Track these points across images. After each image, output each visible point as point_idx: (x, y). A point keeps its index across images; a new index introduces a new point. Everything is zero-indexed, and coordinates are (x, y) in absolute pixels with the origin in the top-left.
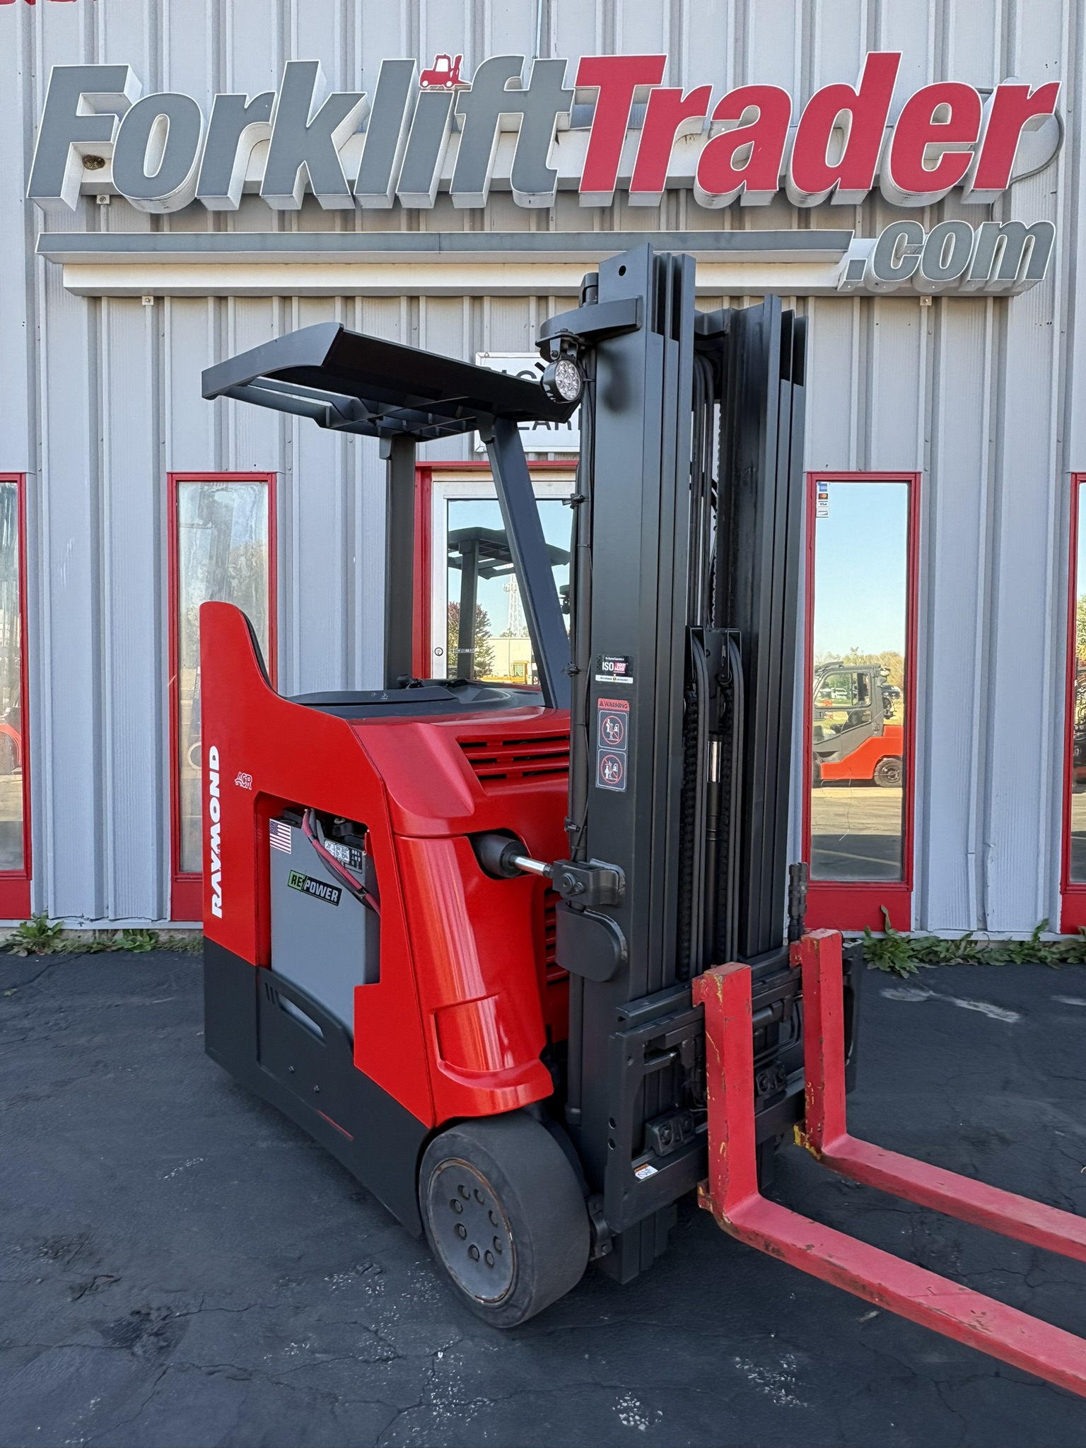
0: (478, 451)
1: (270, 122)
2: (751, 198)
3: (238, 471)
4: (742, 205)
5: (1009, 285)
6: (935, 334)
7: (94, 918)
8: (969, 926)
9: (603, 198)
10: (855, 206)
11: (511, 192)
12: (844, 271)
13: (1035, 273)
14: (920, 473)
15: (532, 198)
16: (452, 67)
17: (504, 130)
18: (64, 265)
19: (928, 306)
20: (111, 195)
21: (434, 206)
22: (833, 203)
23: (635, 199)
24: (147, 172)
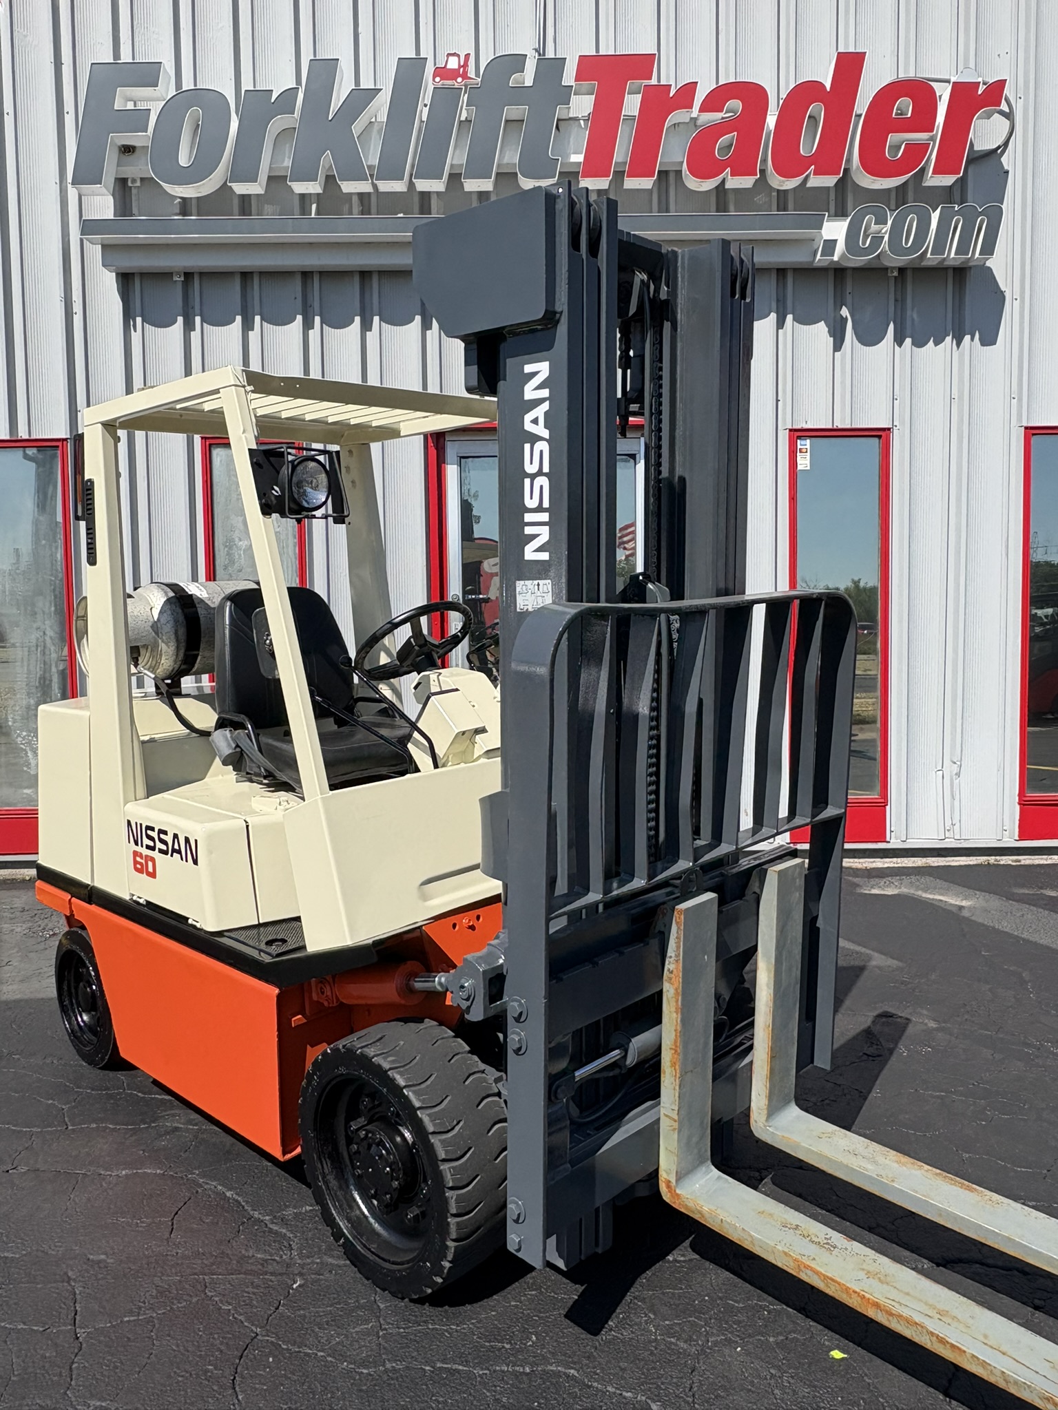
1: (295, 115)
2: (734, 183)
4: (727, 187)
5: (963, 260)
6: (900, 301)
8: (938, 835)
9: (602, 183)
10: (829, 187)
11: (517, 173)
12: (818, 248)
13: (989, 249)
14: (889, 429)
15: (536, 182)
16: (462, 64)
17: (508, 119)
18: (104, 247)
19: (895, 277)
20: (142, 179)
21: (446, 189)
22: (809, 185)
23: (630, 183)
24: (184, 161)
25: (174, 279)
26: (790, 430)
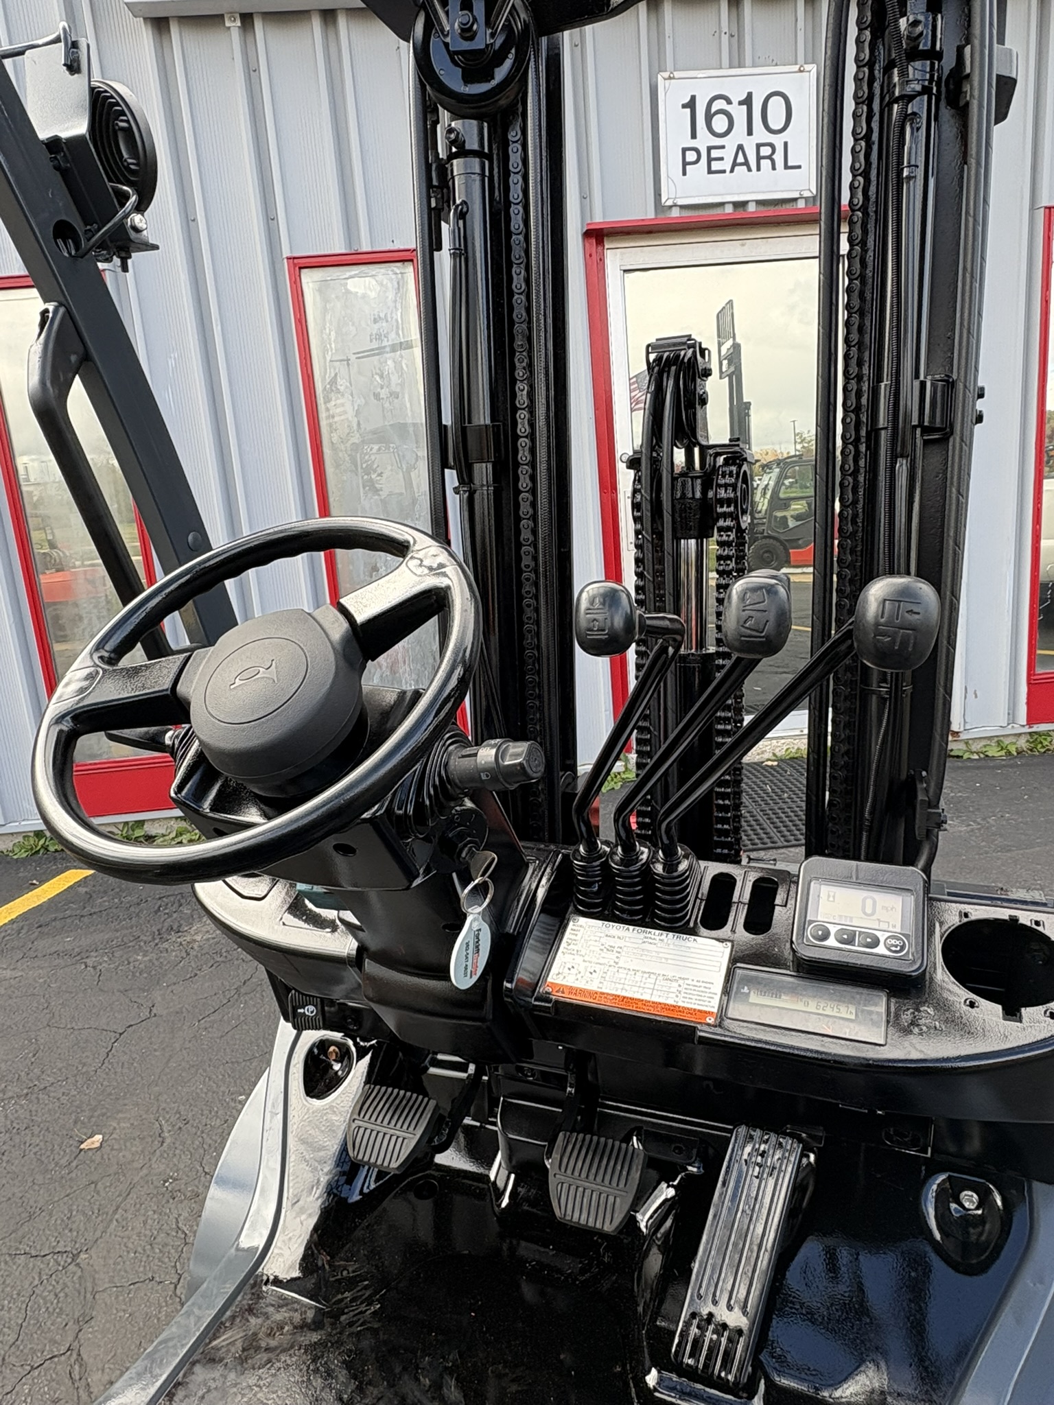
0: (669, 203)
26: (1046, 208)
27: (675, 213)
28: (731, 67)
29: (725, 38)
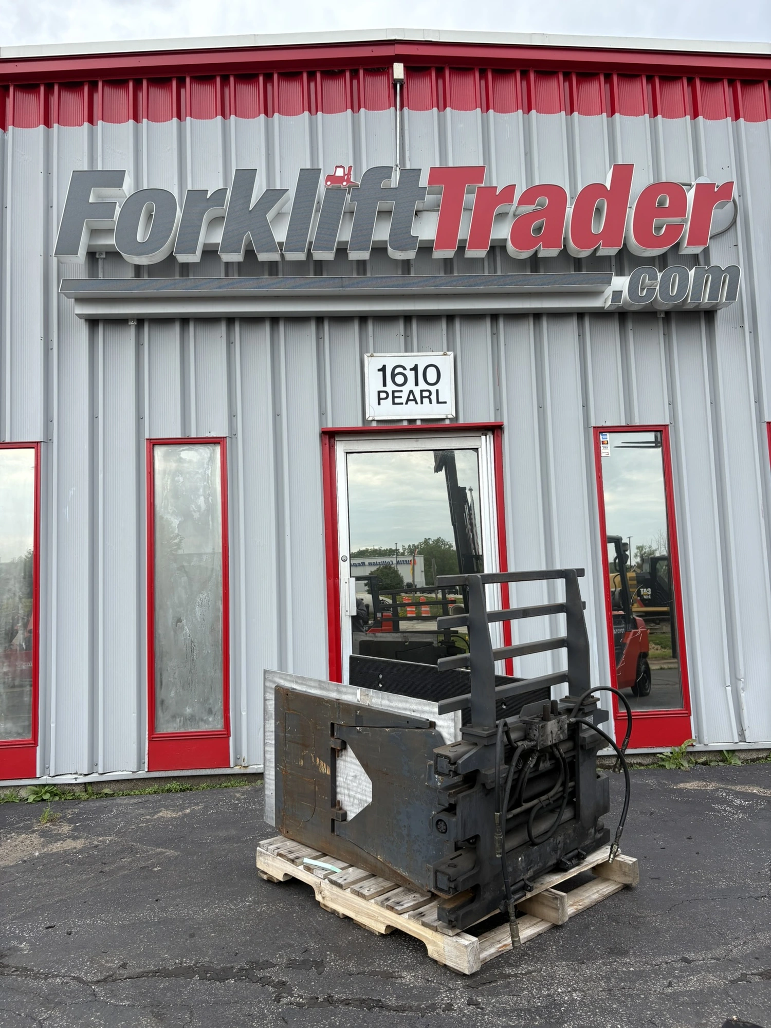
0: (369, 419)
1: (225, 207)
2: (544, 253)
3: (198, 436)
4: (540, 255)
5: (714, 304)
6: (667, 335)
7: (87, 773)
8: (733, 740)
9: (450, 253)
10: (610, 256)
11: (386, 249)
12: (608, 298)
13: (731, 296)
14: (668, 425)
15: (402, 254)
16: (346, 173)
17: (380, 210)
18: (75, 299)
19: (663, 318)
20: (106, 252)
21: (335, 259)
22: (597, 255)
23: (470, 253)
24: (139, 239)
25: (129, 324)
26: (594, 427)
27: (374, 424)
28: (406, 351)
29: (402, 339)
